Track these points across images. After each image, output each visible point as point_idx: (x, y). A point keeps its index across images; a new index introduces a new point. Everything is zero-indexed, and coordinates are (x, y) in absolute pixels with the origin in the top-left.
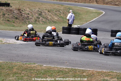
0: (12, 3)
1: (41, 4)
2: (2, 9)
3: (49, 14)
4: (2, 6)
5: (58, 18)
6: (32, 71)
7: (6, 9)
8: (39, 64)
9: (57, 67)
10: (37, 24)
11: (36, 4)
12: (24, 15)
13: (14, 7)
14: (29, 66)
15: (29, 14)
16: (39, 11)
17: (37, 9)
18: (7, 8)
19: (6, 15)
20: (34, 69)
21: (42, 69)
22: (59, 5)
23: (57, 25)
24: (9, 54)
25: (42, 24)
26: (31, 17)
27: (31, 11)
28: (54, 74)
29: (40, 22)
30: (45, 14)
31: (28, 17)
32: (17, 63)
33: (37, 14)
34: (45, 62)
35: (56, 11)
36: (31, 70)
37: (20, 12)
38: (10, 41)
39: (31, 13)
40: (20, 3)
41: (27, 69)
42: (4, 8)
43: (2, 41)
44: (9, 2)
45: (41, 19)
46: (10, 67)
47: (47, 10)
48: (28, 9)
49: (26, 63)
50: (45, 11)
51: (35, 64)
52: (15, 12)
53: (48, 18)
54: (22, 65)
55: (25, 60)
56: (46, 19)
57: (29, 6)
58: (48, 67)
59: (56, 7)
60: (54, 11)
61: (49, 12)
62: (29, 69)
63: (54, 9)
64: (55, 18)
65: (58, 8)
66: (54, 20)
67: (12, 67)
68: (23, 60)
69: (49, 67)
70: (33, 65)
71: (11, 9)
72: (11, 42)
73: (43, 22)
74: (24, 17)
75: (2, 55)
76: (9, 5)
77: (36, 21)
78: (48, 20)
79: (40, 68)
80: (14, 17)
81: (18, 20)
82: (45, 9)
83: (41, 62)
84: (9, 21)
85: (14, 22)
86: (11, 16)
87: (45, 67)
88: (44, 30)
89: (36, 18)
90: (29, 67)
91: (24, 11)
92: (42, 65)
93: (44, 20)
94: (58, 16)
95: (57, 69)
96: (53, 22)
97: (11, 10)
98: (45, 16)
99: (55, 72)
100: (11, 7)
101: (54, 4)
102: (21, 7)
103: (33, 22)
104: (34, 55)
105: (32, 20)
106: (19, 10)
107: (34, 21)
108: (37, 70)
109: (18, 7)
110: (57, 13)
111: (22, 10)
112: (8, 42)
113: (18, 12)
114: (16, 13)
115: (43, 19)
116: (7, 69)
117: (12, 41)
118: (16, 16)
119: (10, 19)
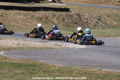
0: (72, 8)
1: (100, 9)
2: (62, 14)
3: (108, 19)
4: (62, 11)
5: (117, 23)
6: (92, 76)
7: (66, 15)
8: (99, 68)
9: (116, 72)
10: (96, 29)
11: (95, 9)
12: (83, 20)
13: (73, 12)
14: (89, 70)
15: (88, 19)
16: (99, 16)
17: (96, 15)
18: (67, 13)
19: (66, 20)
20: (93, 73)
21: (101, 74)
22: (118, 10)
23: (116, 29)
24: (69, 58)
25: (101, 29)
26: (90, 22)
27: (90, 16)
28: (113, 78)
29: (100, 27)
30: (104, 19)
31: (87, 22)
32: (76, 67)
33: (96, 19)
34: (105, 67)
35: (115, 16)
36: (90, 74)
37: (80, 17)
38: (69, 45)
39: (90, 18)
40: (80, 8)
41: (86, 73)
42: (64, 13)
43: (61, 46)
44: (68, 7)
45: (100, 24)
46: (70, 72)
47: (106, 15)
48: (87, 14)
49: (85, 67)
50: (104, 16)
51: (94, 68)
52: (74, 17)
53: (107, 22)
54: (82, 70)
55: (84, 65)
56: (105, 24)
57: (88, 11)
58: (107, 71)
59: (115, 12)
60: (113, 16)
61: (108, 17)
62: (88, 73)
63: (114, 14)
64: (114, 23)
65: (117, 13)
66: (113, 25)
67: (72, 71)
68: (83, 65)
69: (109, 71)
70: (92, 70)
71: (70, 14)
72: (70, 47)
73: (102, 26)
74: (83, 22)
75: (61, 59)
76: (69, 11)
77: (95, 26)
78: (107, 25)
79: (99, 72)
80: (74, 22)
81: (77, 25)
82: (104, 14)
83: (100, 66)
84: (68, 26)
85: (73, 27)
86: (70, 21)
87: (104, 71)
88: (103, 35)
89: (95, 23)
90: (89, 72)
91: (83, 16)
92: (102, 69)
93: (103, 25)
94: (117, 21)
95: (116, 74)
96: (112, 27)
97: (70, 16)
98: (104, 21)
99: (115, 76)
100: (71, 12)
101: (113, 9)
102: (80, 12)
103: (92, 27)
104: (93, 60)
105: (91, 25)
106: (78, 15)
107: (93, 25)
108: (97, 74)
109: (77, 12)
110: (116, 18)
111: (82, 15)
112: (68, 46)
113: (77, 17)
114: (76, 18)
115: (102, 23)
116: (67, 73)
117: (72, 46)
118: (75, 21)
119: (69, 24)
